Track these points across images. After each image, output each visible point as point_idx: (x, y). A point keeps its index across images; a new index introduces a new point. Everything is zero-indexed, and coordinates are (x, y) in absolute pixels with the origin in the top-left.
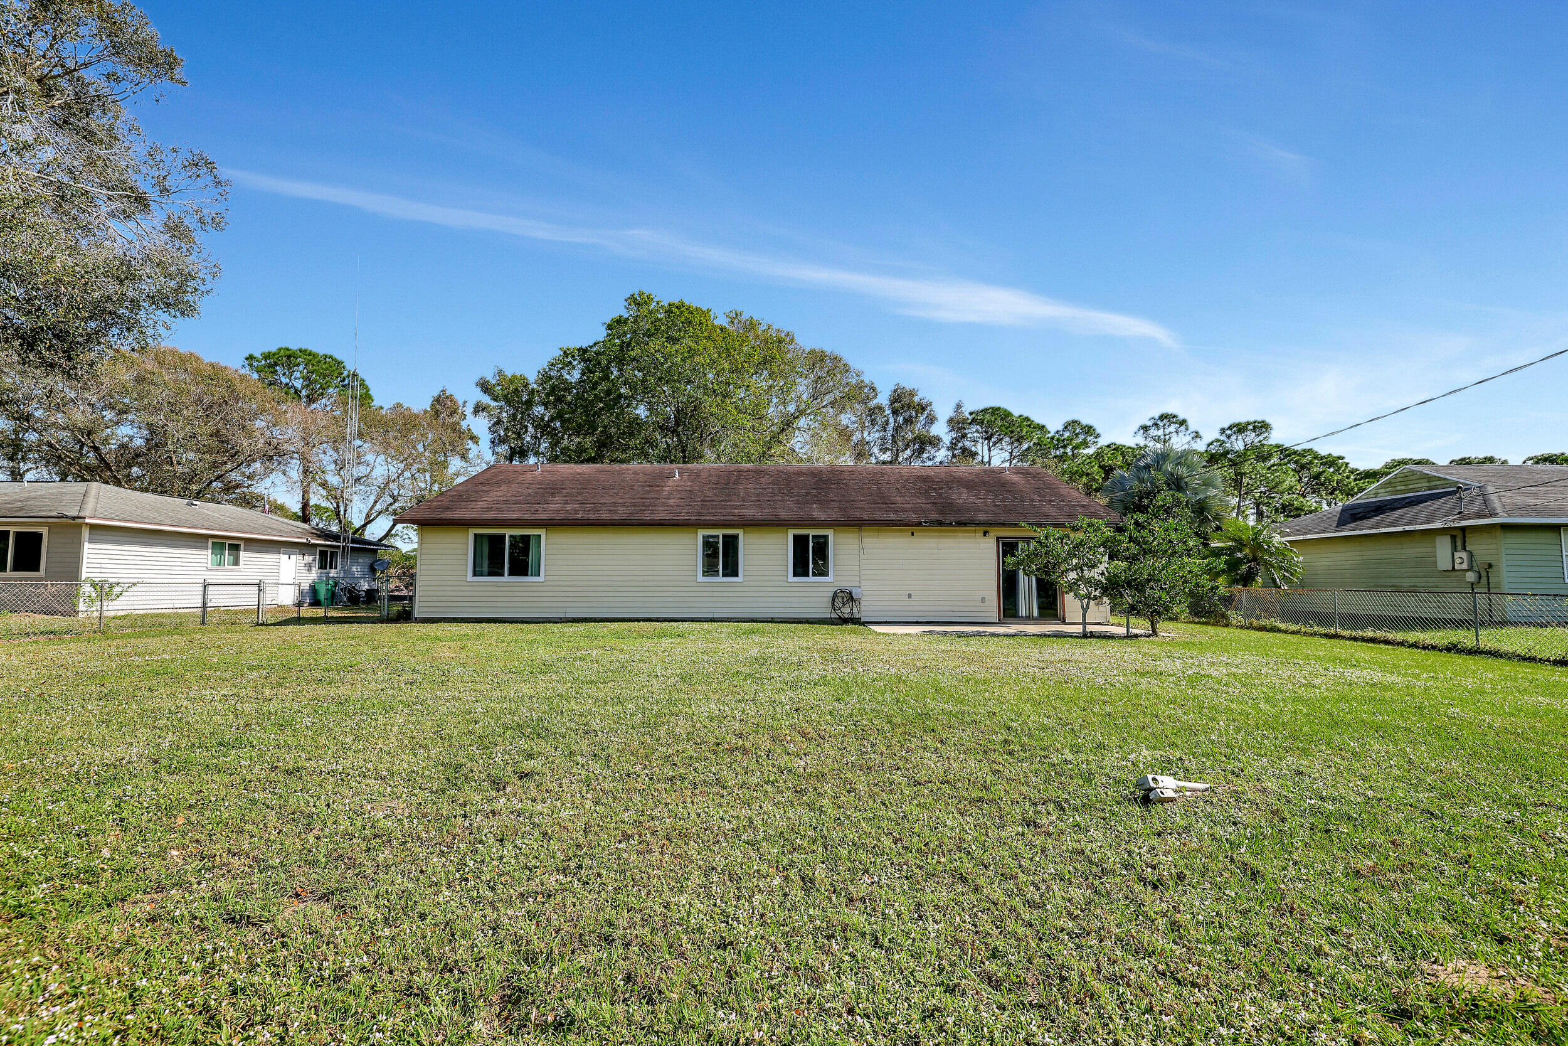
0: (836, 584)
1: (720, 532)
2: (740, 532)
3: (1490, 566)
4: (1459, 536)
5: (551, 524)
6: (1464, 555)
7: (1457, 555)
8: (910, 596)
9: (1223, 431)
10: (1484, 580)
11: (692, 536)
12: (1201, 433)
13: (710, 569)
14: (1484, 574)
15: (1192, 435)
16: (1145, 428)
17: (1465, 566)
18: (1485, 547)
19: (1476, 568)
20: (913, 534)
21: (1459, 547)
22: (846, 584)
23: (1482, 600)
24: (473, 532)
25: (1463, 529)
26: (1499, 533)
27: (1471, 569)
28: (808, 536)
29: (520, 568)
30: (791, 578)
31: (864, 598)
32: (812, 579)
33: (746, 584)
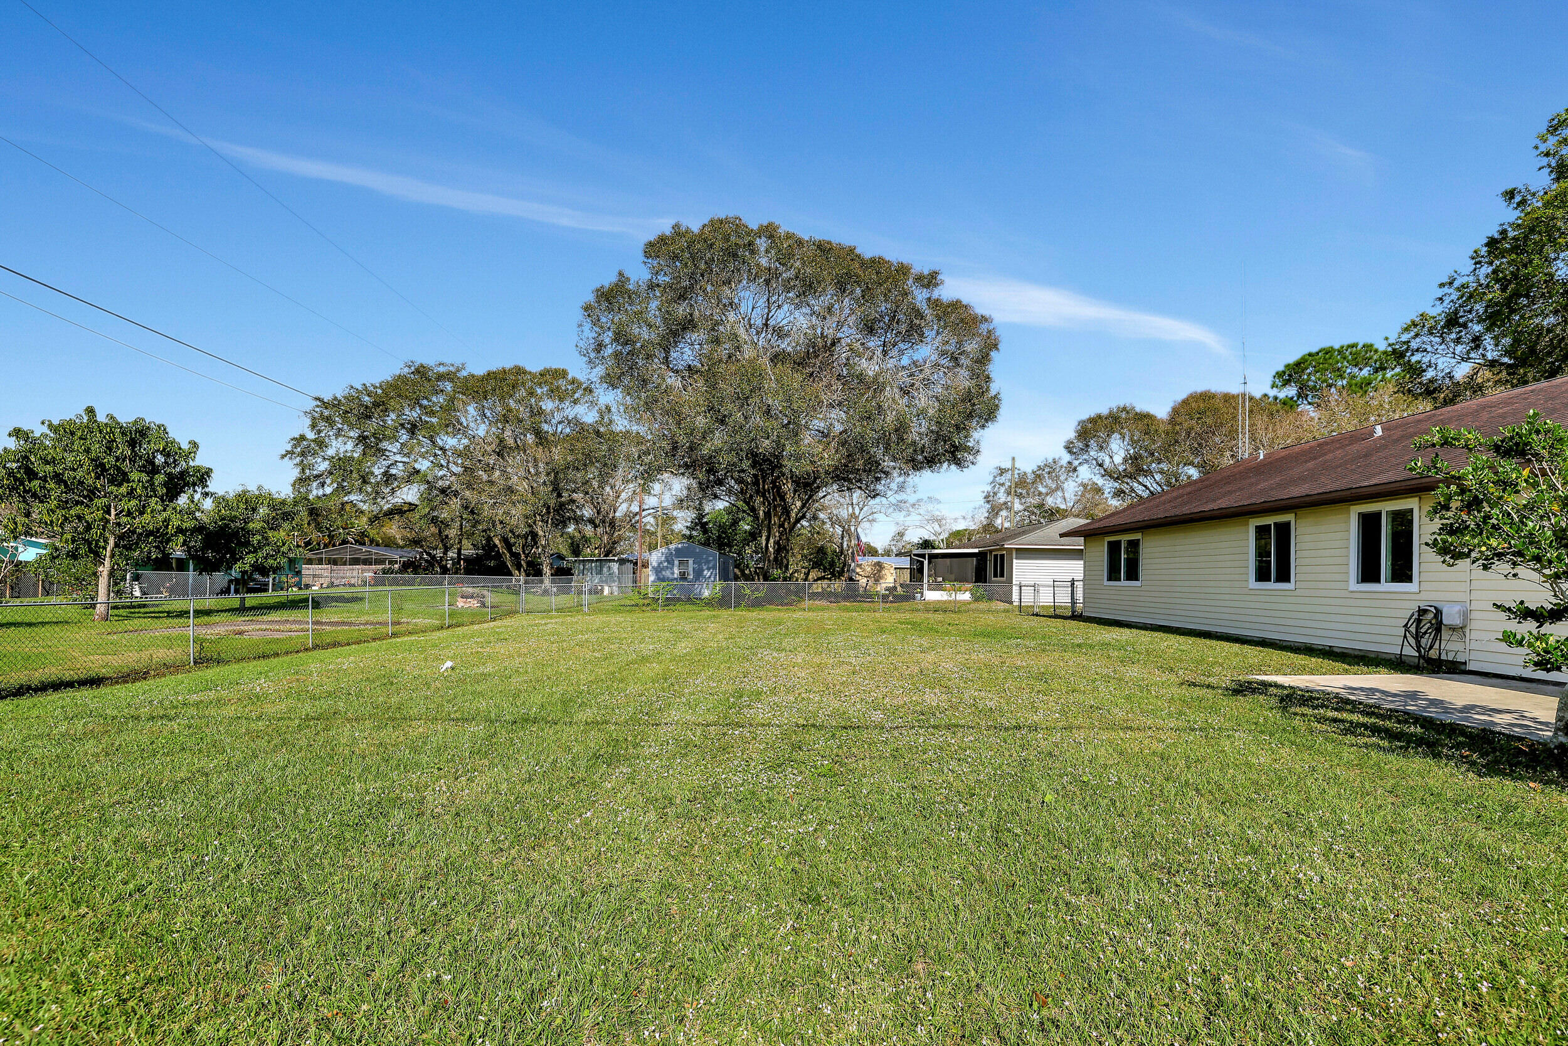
29: (1133, 574)
30: (1354, 585)
31: (1474, 625)
32: (1385, 586)
33: (1298, 592)
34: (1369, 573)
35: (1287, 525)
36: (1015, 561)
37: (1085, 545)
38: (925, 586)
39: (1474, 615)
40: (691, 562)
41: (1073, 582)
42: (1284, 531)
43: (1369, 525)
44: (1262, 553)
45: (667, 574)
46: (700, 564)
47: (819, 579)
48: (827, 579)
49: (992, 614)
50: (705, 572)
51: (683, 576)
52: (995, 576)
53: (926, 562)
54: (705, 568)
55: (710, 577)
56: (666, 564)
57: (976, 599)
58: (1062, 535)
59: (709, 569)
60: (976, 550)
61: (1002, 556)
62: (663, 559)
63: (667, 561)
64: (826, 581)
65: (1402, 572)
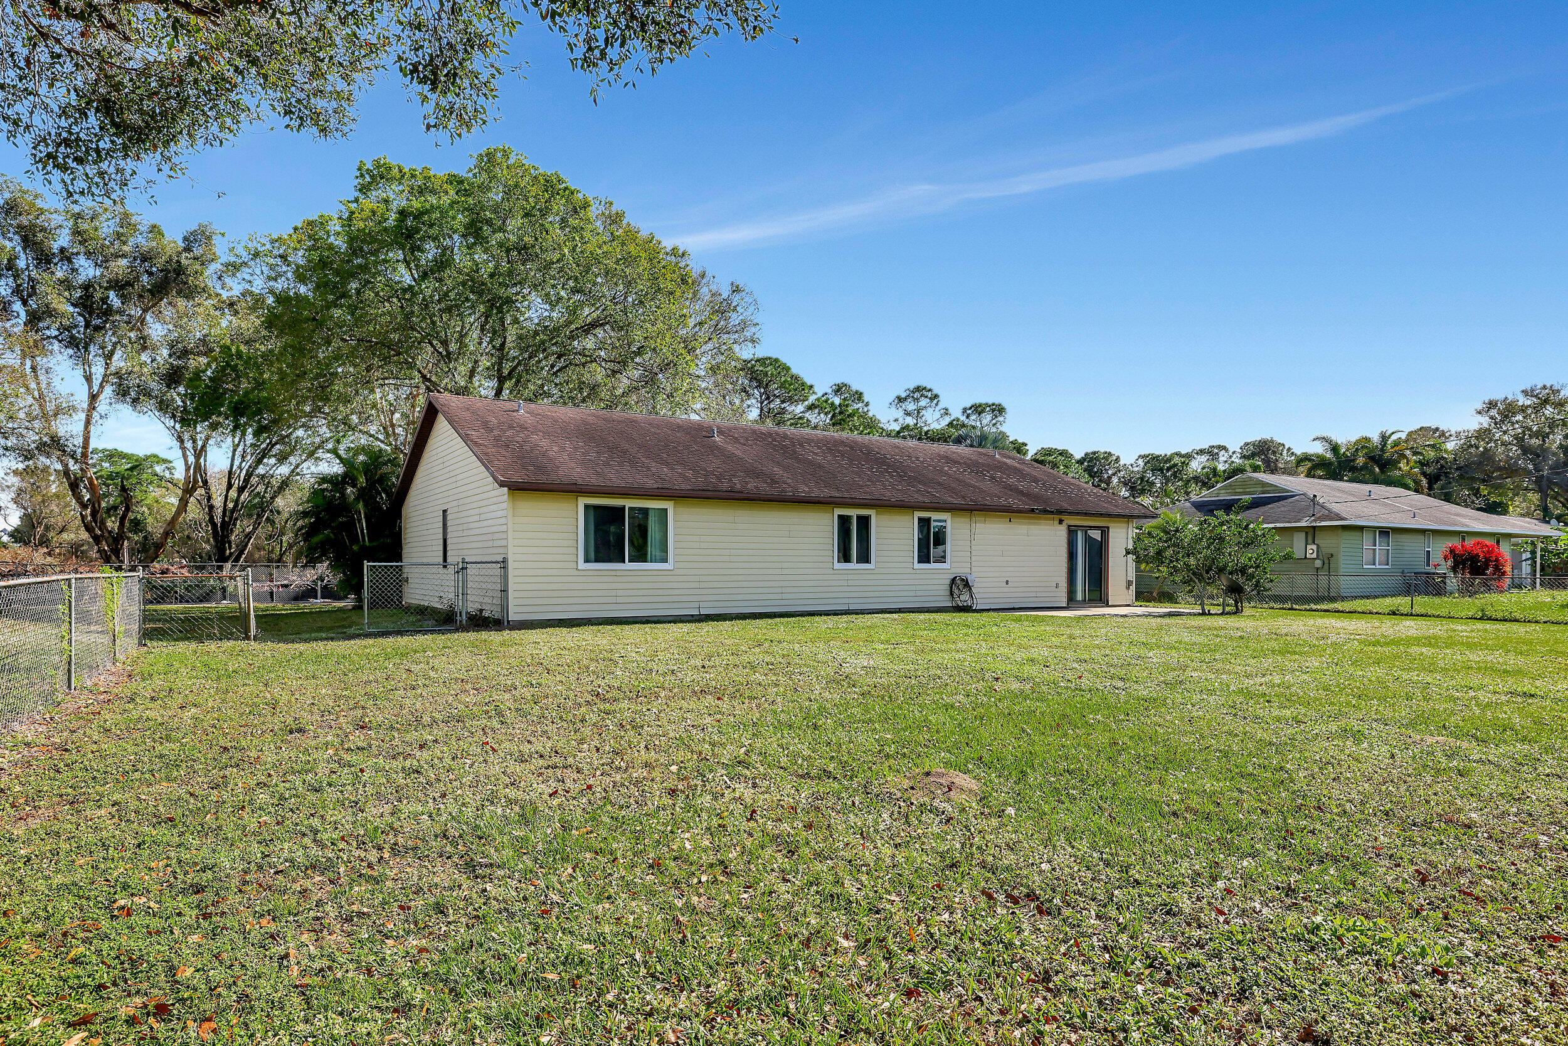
0: (953, 571)
3: (1332, 555)
4: (1312, 533)
5: (679, 496)
6: (1314, 547)
7: (1309, 547)
8: (1007, 582)
9: (965, 410)
10: (1326, 566)
11: (828, 515)
12: (950, 411)
14: (1326, 561)
15: (942, 411)
16: (900, 400)
17: (1314, 556)
18: (1329, 541)
19: (1321, 557)
20: (1010, 520)
21: (1310, 541)
22: (961, 570)
23: (1323, 580)
24: (583, 501)
25: (1314, 527)
26: (1340, 531)
27: (1318, 558)
28: (930, 520)
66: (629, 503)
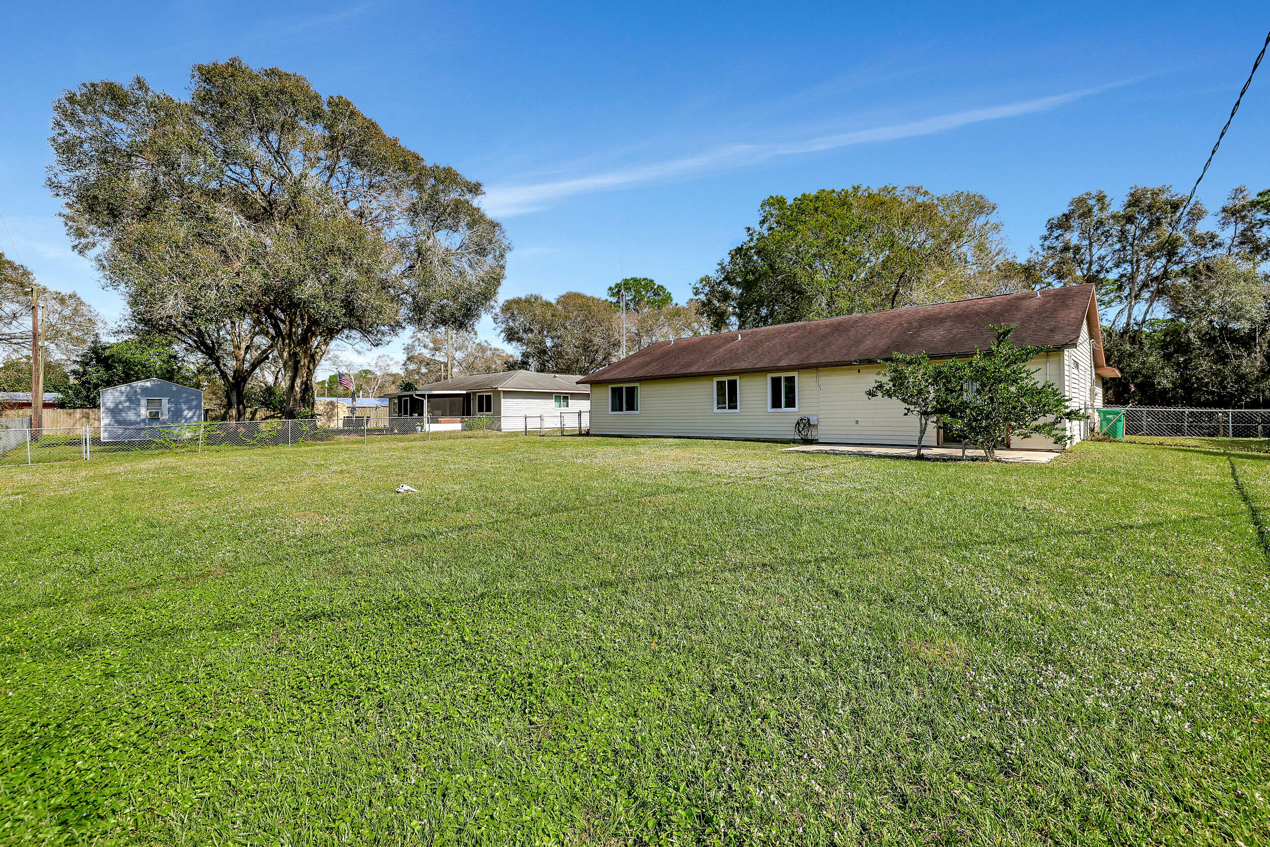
0: (798, 413)
1: (726, 379)
2: (737, 378)
8: (857, 422)
11: (710, 382)
13: (720, 403)
20: (859, 371)
22: (808, 413)
24: (610, 386)
28: (780, 378)
29: (631, 406)
30: (769, 409)
31: (820, 424)
32: (784, 409)
33: (742, 414)
34: (776, 404)
35: (735, 381)
36: (502, 400)
37: (591, 391)
38: (425, 420)
39: (821, 420)
40: (165, 401)
41: (580, 414)
42: (733, 384)
43: (776, 383)
44: (721, 394)
45: (131, 416)
46: (177, 403)
47: (267, 418)
48: (277, 417)
49: (482, 439)
50: (185, 413)
51: (154, 417)
52: (481, 410)
53: (426, 402)
54: (184, 407)
55: (191, 418)
56: (127, 404)
57: (468, 427)
58: (577, 383)
59: (190, 409)
60: (464, 392)
61: (489, 397)
62: (123, 398)
63: (129, 400)
64: (276, 420)
65: (791, 403)
66: (625, 385)
